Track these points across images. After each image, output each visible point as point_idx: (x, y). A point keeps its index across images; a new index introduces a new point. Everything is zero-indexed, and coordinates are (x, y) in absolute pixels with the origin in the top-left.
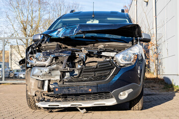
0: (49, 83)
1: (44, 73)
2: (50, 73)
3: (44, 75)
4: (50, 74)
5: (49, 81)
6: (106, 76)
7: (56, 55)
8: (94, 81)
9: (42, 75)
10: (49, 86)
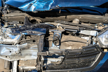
0: (18, 64)
1: (14, 53)
2: (20, 52)
3: (14, 55)
4: (20, 54)
5: (18, 61)
6: (90, 62)
7: (28, 32)
8: (77, 68)
9: (12, 55)
10: (18, 67)
